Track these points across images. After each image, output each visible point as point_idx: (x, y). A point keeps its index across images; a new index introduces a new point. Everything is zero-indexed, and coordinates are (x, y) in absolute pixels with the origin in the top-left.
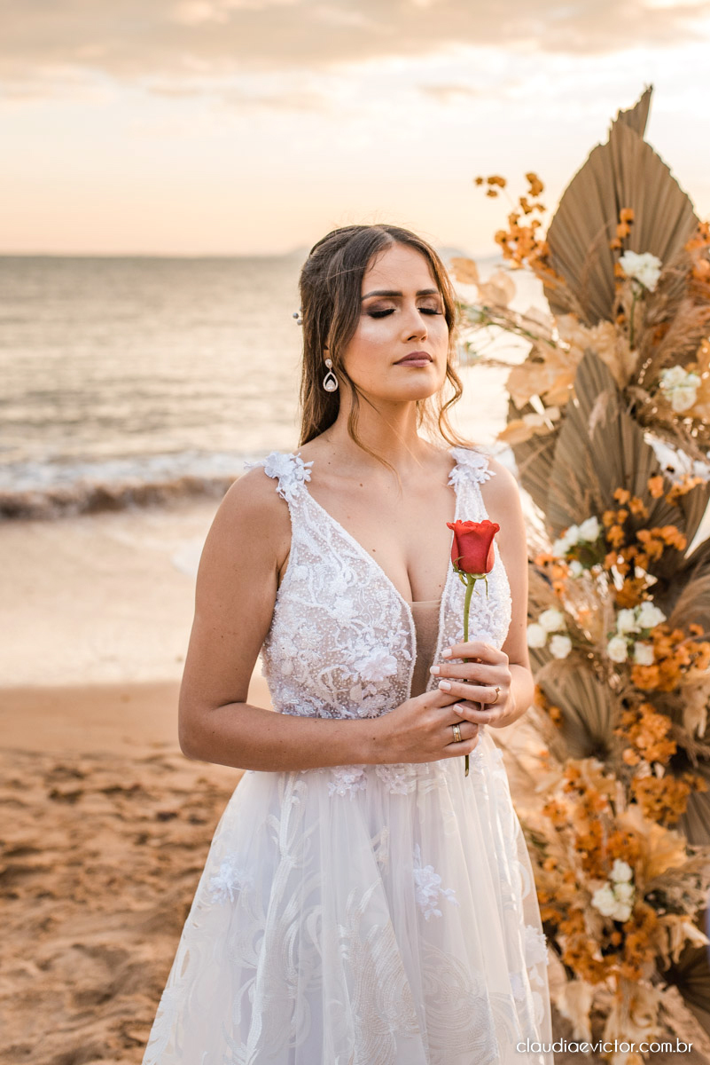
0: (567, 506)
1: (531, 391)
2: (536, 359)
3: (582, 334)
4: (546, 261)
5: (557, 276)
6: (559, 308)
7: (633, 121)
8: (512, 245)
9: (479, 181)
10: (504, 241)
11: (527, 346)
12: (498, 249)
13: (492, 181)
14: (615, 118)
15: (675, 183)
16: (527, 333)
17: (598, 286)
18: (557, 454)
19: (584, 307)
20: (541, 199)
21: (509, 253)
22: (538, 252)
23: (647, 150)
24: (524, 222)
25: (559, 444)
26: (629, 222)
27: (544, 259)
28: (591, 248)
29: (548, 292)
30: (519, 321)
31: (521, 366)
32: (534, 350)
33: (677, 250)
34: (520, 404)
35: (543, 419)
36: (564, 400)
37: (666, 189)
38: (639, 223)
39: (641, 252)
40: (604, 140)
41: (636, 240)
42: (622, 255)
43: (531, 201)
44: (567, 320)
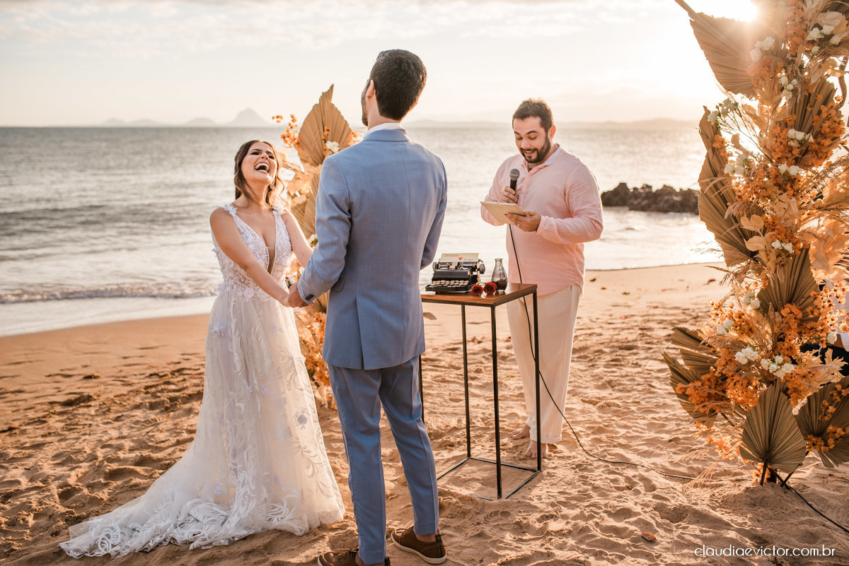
0: (310, 228)
1: (296, 189)
2: (297, 178)
3: (313, 169)
4: (299, 144)
5: (303, 149)
6: (304, 161)
7: (327, 95)
8: (287, 139)
9: (273, 118)
10: (284, 137)
11: (293, 174)
12: (282, 141)
13: (278, 117)
14: (321, 95)
15: (342, 117)
16: (295, 170)
17: (317, 152)
18: (306, 211)
19: (313, 160)
20: (296, 123)
21: (286, 142)
22: (296, 141)
23: (332, 106)
24: (291, 131)
25: (306, 206)
26: (328, 130)
27: (298, 143)
28: (314, 139)
29: (299, 154)
30: (291, 166)
31: (292, 181)
32: (296, 175)
33: (343, 140)
34: (292, 194)
35: (300, 199)
36: (308, 191)
37: (340, 120)
38: (330, 130)
39: (332, 141)
40: (318, 102)
41: (329, 137)
42: (325, 142)
43: (292, 124)
44: (307, 164)
